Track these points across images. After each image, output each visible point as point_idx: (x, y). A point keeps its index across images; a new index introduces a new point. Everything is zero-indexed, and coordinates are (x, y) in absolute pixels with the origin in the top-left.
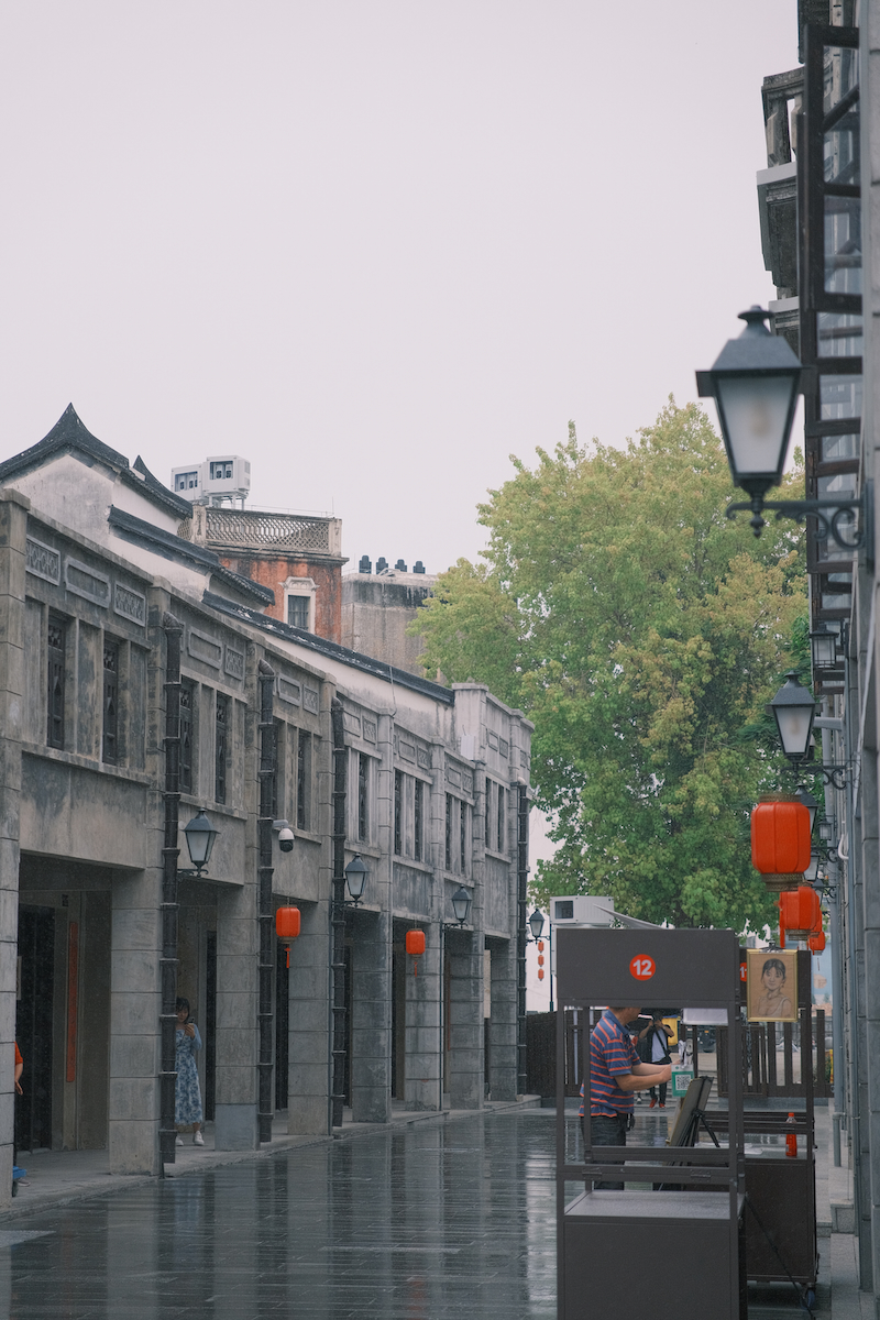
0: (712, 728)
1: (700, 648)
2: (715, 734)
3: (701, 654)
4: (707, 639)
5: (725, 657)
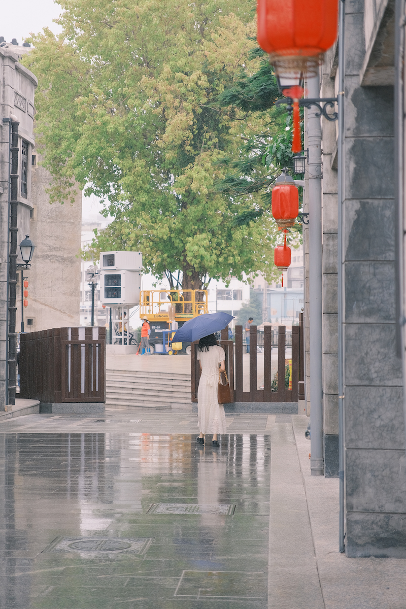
0: (207, 135)
1: (199, 79)
2: (210, 139)
3: (199, 83)
4: (204, 73)
5: (217, 85)
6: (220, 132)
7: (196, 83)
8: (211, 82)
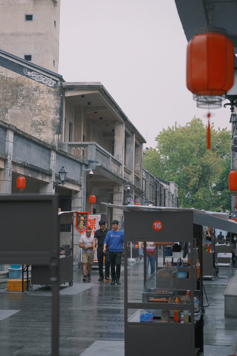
2: (202, 184)
3: (200, 169)
4: (201, 166)
5: (205, 169)
6: (205, 182)
7: (199, 169)
8: (203, 168)
